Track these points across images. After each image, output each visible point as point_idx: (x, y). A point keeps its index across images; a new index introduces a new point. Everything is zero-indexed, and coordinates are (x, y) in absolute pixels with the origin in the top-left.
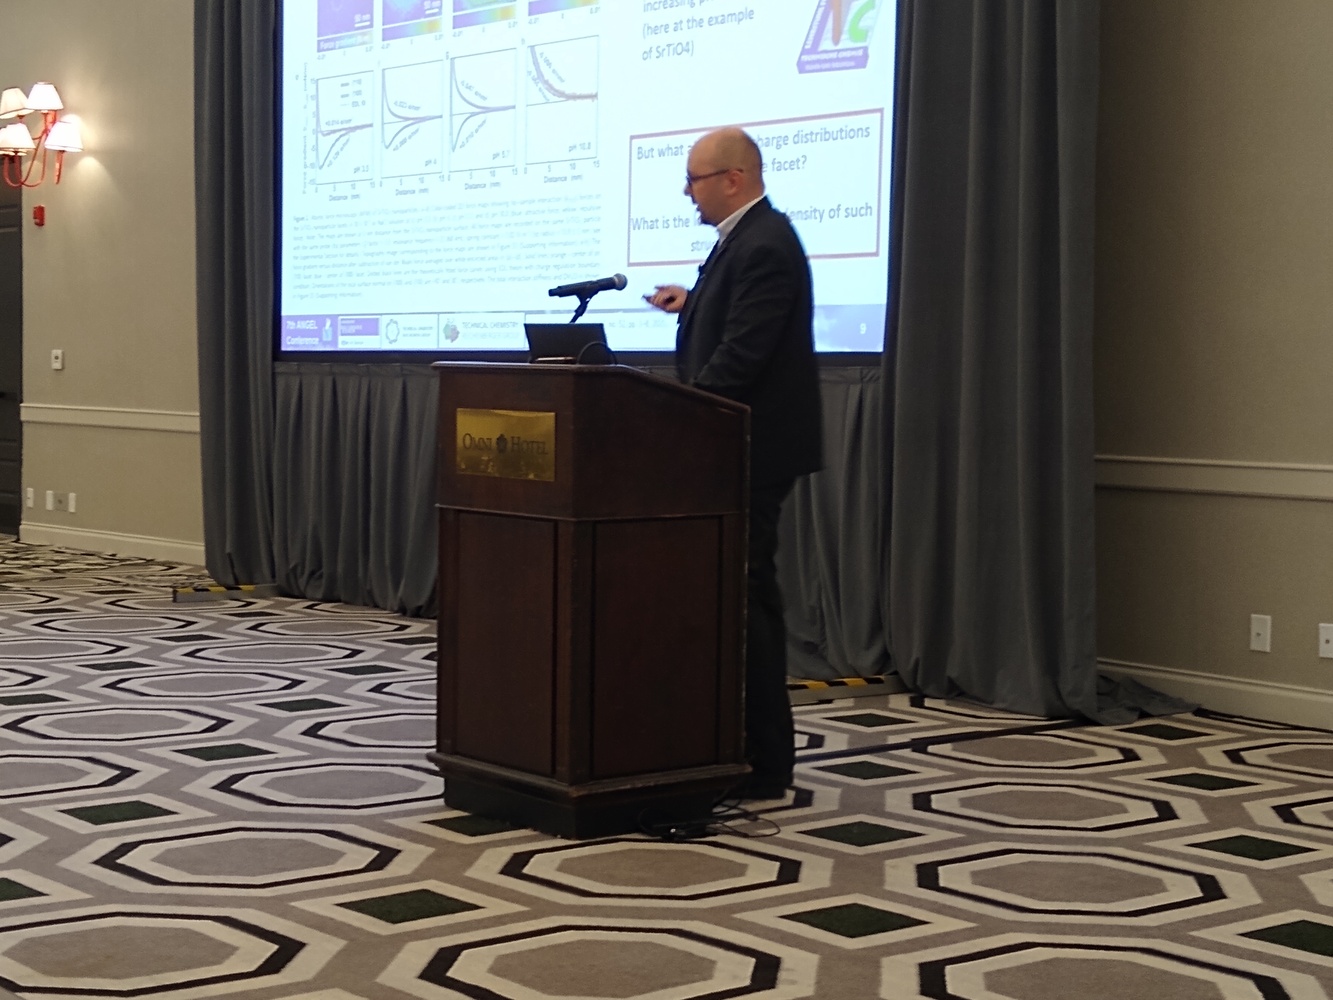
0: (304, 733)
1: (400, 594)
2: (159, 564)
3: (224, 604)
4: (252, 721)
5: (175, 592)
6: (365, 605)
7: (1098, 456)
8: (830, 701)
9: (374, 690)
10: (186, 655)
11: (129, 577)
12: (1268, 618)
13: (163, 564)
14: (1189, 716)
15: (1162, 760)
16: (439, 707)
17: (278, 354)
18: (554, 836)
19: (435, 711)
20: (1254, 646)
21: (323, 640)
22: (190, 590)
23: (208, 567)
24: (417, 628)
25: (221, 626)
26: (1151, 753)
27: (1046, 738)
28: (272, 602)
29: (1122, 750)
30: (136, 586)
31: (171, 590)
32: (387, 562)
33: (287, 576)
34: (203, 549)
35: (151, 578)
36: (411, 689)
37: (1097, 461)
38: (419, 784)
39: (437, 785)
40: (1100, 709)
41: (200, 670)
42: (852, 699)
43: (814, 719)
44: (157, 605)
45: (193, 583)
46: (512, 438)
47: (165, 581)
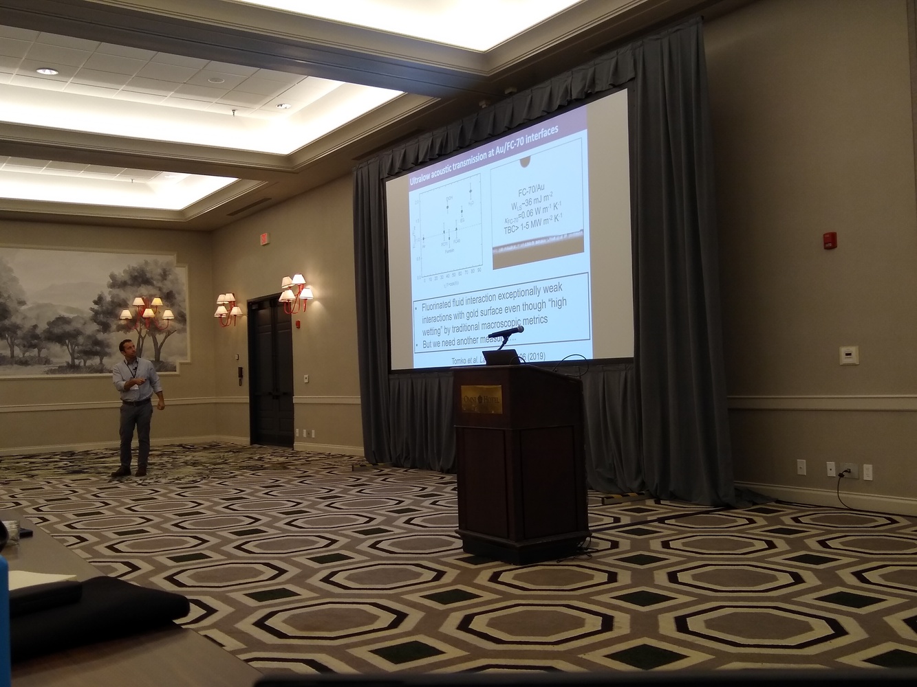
0: (405, 523)
1: (441, 464)
2: (347, 456)
3: (372, 471)
4: (384, 518)
5: (353, 467)
6: (427, 469)
7: (728, 396)
8: (622, 503)
9: (432, 504)
10: (358, 492)
11: (335, 462)
12: (805, 461)
13: (349, 456)
14: (774, 504)
15: (765, 523)
16: (459, 510)
17: (390, 371)
18: (510, 564)
19: (458, 512)
20: (799, 473)
21: (411, 484)
22: (359, 466)
23: (365, 456)
24: (448, 478)
25: (371, 480)
26: (760, 520)
27: (716, 515)
28: (391, 470)
29: (747, 519)
30: (337, 465)
31: (351, 466)
32: (435, 451)
33: (396, 459)
34: (363, 449)
35: (344, 462)
36: (447, 503)
37: (728, 398)
38: (452, 543)
39: (459, 543)
40: (737, 502)
41: (363, 498)
42: (631, 502)
43: (615, 510)
44: (346, 472)
45: (360, 463)
46: (485, 397)
47: (349, 463)
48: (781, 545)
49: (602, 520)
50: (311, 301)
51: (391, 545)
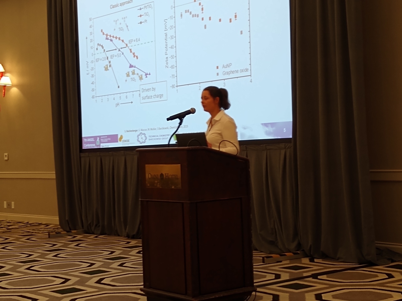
0: (96, 283)
1: (127, 231)
2: (43, 224)
3: (67, 237)
4: (78, 279)
5: (49, 234)
6: (115, 235)
7: (371, 170)
8: (281, 262)
9: (120, 265)
10: (54, 256)
11: (33, 230)
13: (45, 225)
16: (144, 270)
17: (82, 150)
19: (142, 272)
21: (101, 248)
22: (54, 233)
23: (60, 225)
24: (133, 243)
25: (66, 245)
26: (397, 275)
27: (360, 271)
28: (83, 236)
29: (387, 274)
30: (36, 233)
32: (122, 220)
33: (88, 227)
34: (58, 218)
35: (41, 230)
36: (133, 264)
37: (371, 172)
39: (144, 300)
40: (378, 260)
41: (59, 262)
42: (288, 261)
43: (276, 268)
44: (44, 239)
45: (55, 231)
46: (166, 174)
47: (45, 231)
49: (265, 277)
50: (10, 87)
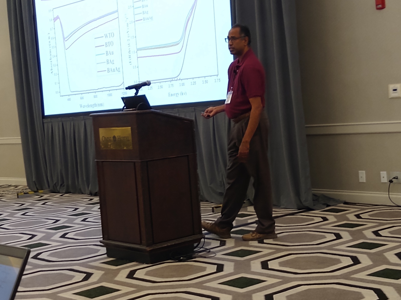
0: (61, 237)
1: (90, 189)
2: (13, 186)
3: (34, 197)
4: (44, 235)
5: (18, 195)
7: (306, 126)
9: (83, 221)
10: (22, 215)
11: (3, 191)
12: (364, 172)
13: (14, 186)
14: (342, 205)
15: (335, 220)
16: (102, 224)
17: (44, 116)
19: (101, 226)
20: (361, 181)
21: (66, 206)
22: (23, 193)
23: (28, 186)
24: (96, 199)
25: (33, 204)
26: (331, 218)
28: (49, 195)
29: (322, 218)
30: (5, 194)
31: (16, 194)
32: (85, 179)
33: (53, 186)
34: (26, 180)
35: (10, 191)
36: (94, 219)
37: (307, 127)
38: (98, 250)
39: (104, 250)
40: (314, 205)
41: (27, 219)
44: (12, 199)
45: (23, 191)
46: (118, 136)
47: (14, 192)
48: (346, 235)
51: (50, 255)
